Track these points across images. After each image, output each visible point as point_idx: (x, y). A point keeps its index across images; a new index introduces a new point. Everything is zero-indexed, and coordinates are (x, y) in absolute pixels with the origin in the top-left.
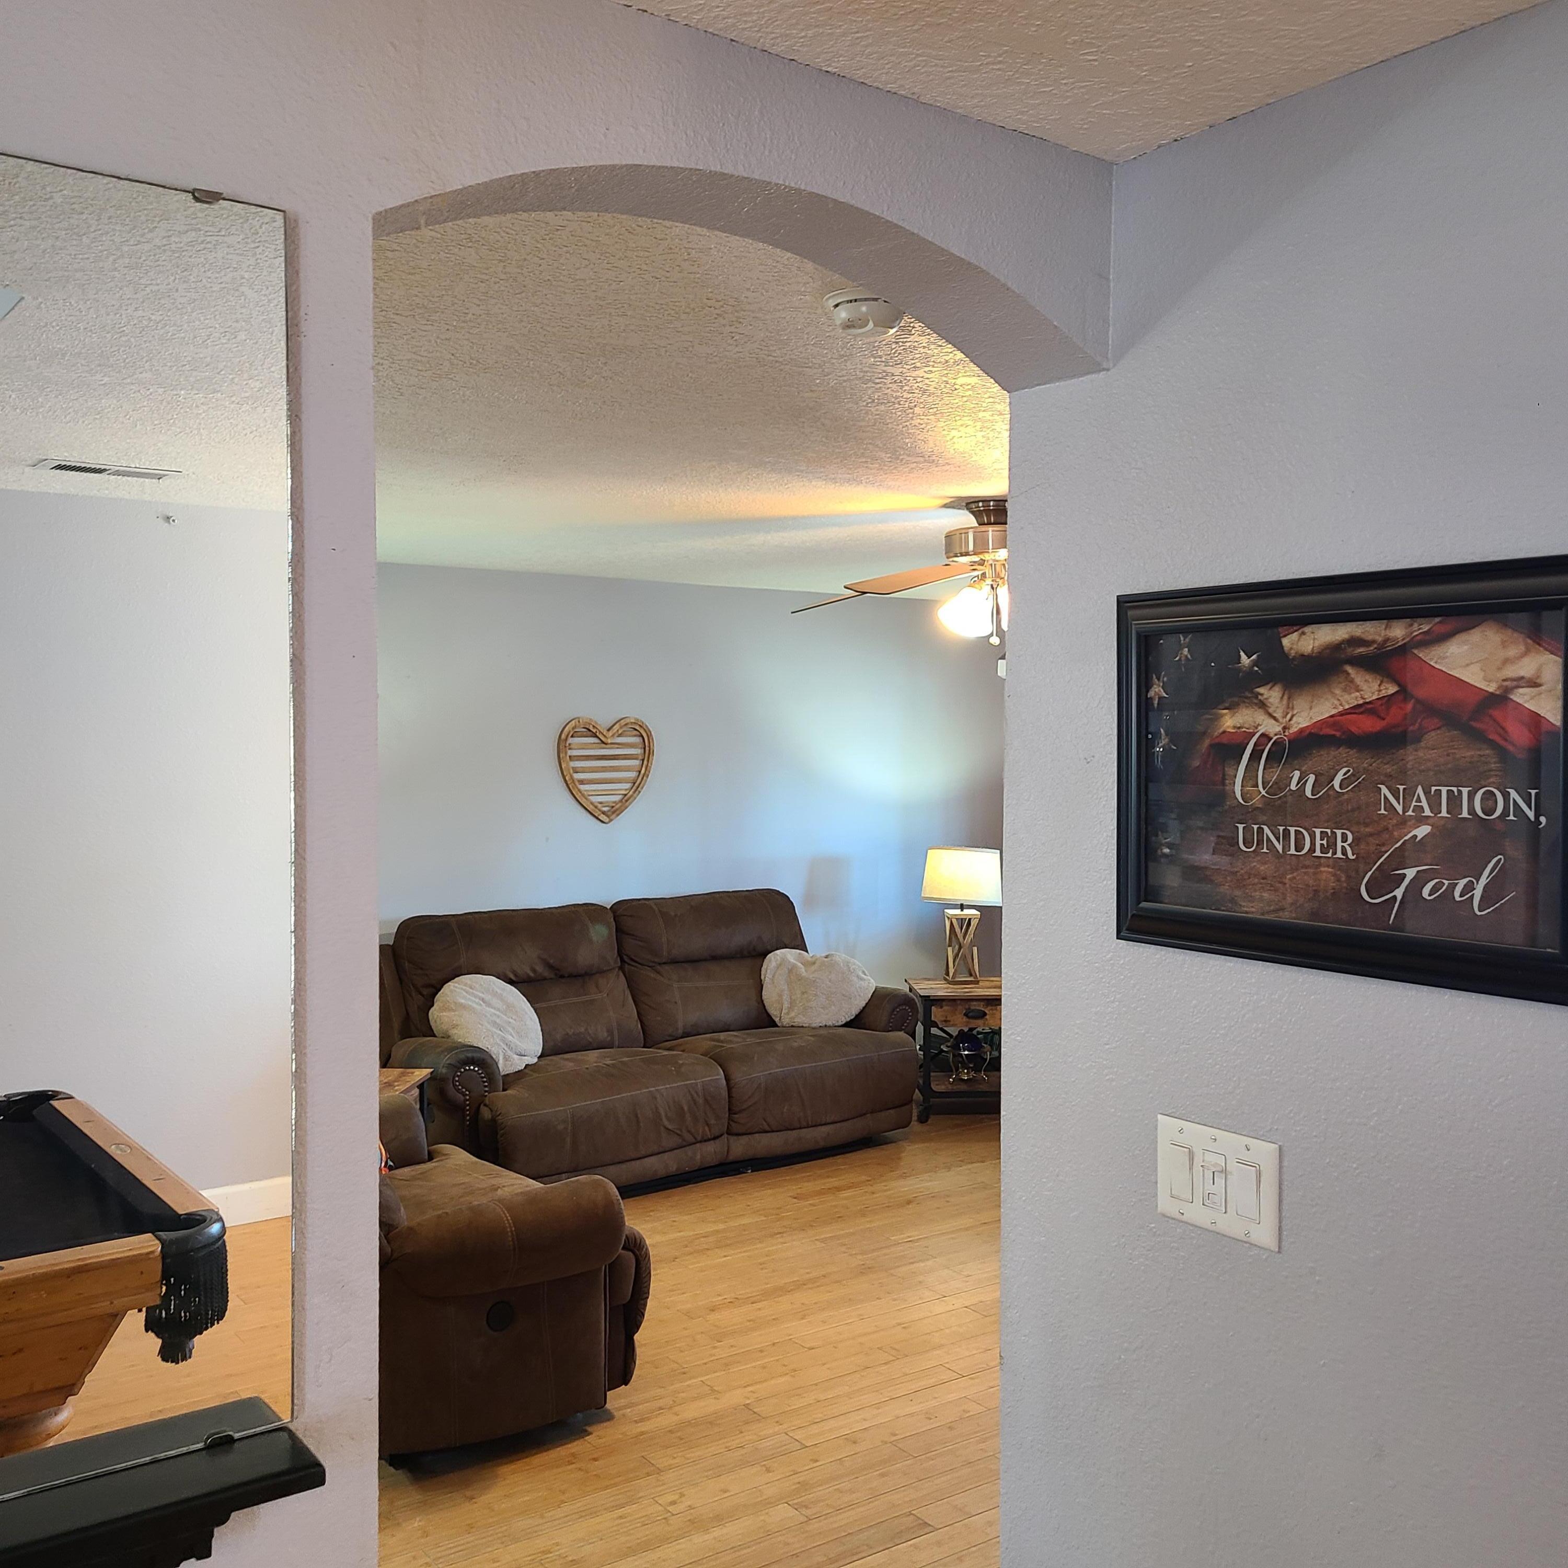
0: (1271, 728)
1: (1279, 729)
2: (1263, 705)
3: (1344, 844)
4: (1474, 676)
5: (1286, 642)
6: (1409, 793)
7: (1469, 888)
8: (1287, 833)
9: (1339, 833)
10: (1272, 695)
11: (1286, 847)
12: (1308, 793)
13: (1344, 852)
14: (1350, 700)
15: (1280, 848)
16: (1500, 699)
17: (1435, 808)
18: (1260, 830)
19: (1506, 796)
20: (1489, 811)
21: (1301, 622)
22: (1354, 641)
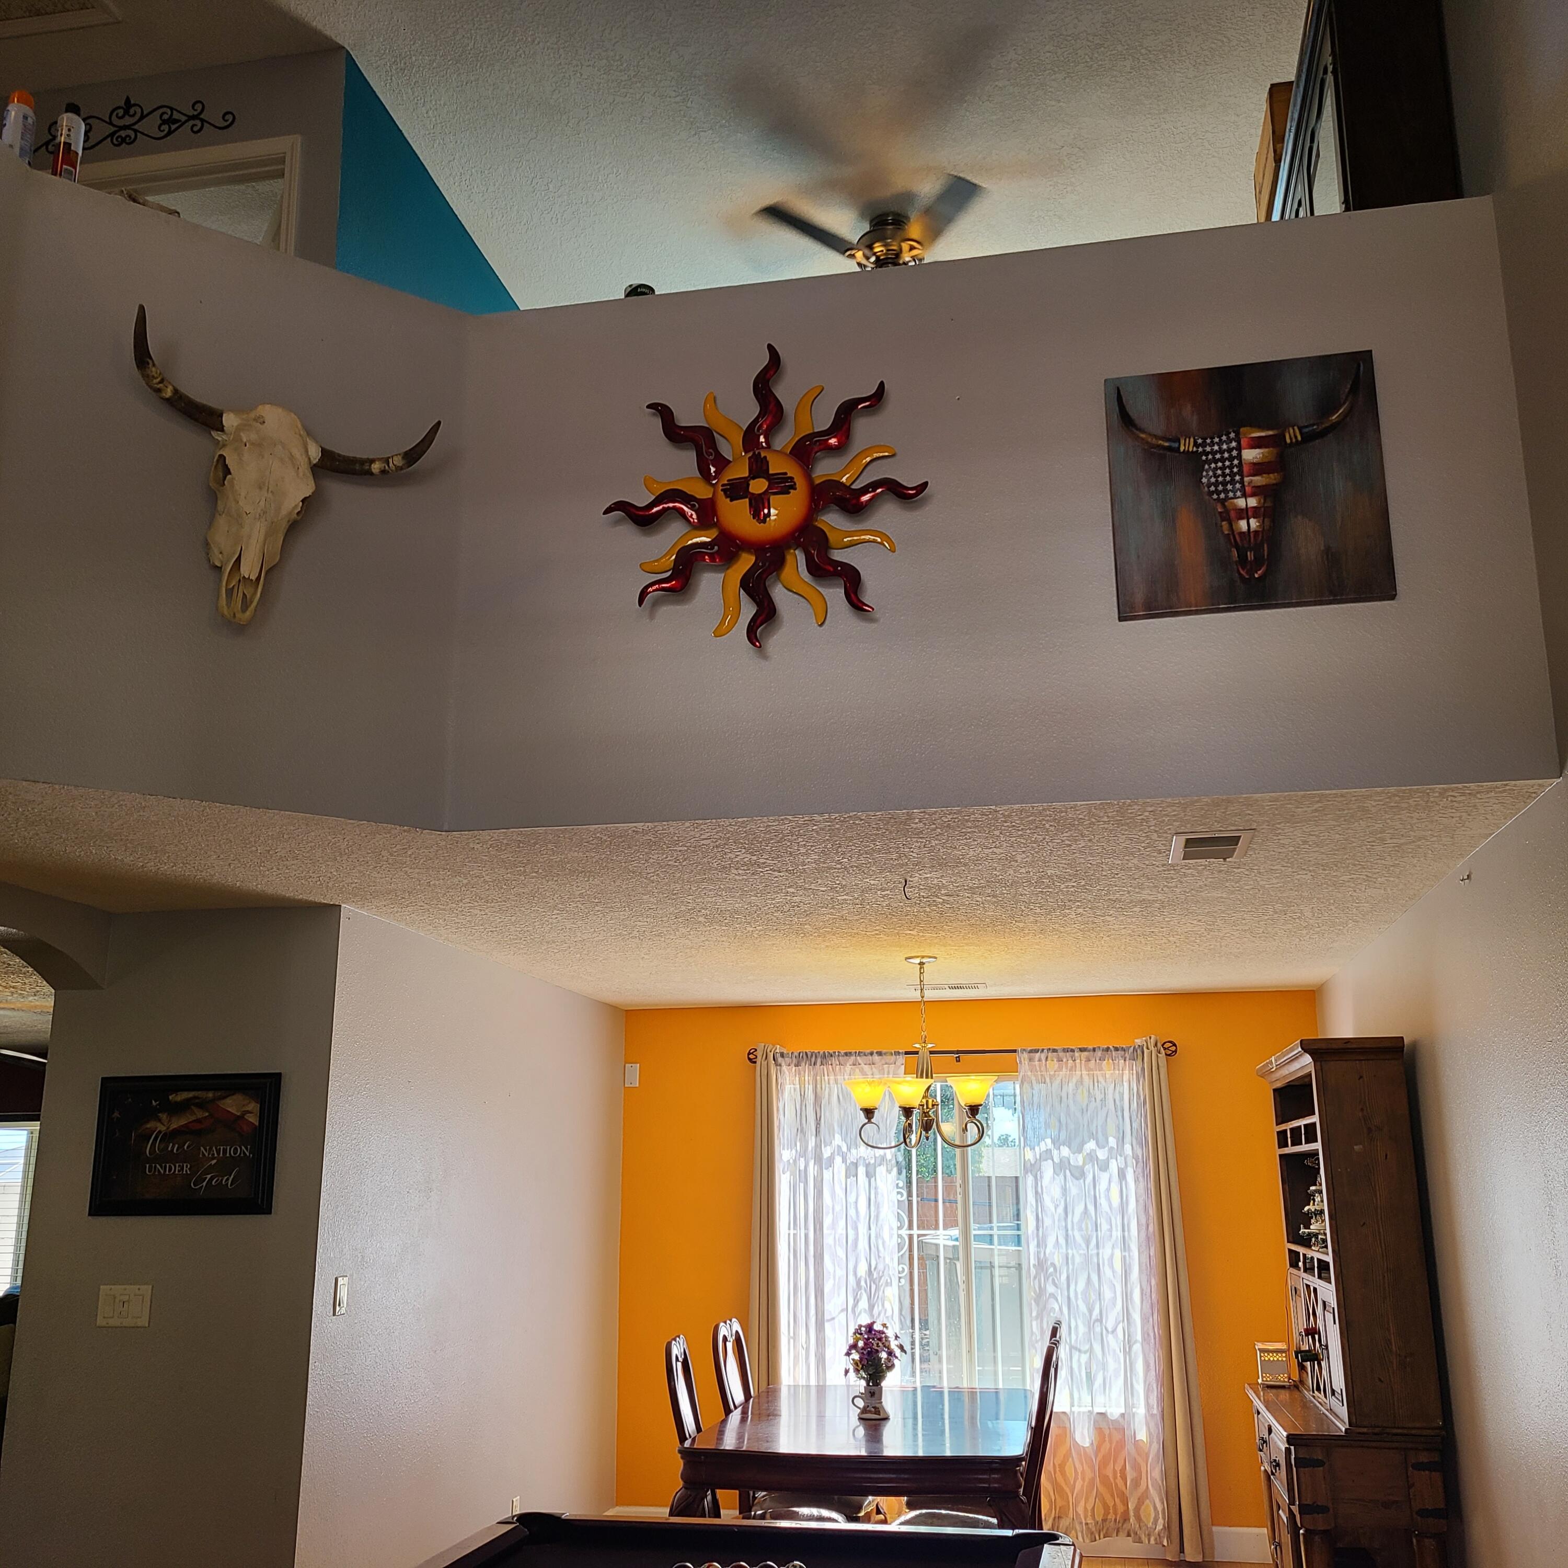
0: (163, 1128)
1: (165, 1128)
2: (160, 1121)
3: (186, 1169)
4: (233, 1110)
5: (170, 1097)
6: (211, 1149)
7: (228, 1179)
8: (165, 1167)
9: (185, 1165)
10: (164, 1116)
11: (165, 1171)
12: (175, 1151)
13: (186, 1171)
14: (193, 1118)
15: (162, 1172)
16: (241, 1117)
17: (218, 1153)
18: (155, 1166)
19: (241, 1149)
20: (235, 1154)
21: (176, 1091)
22: (195, 1098)
